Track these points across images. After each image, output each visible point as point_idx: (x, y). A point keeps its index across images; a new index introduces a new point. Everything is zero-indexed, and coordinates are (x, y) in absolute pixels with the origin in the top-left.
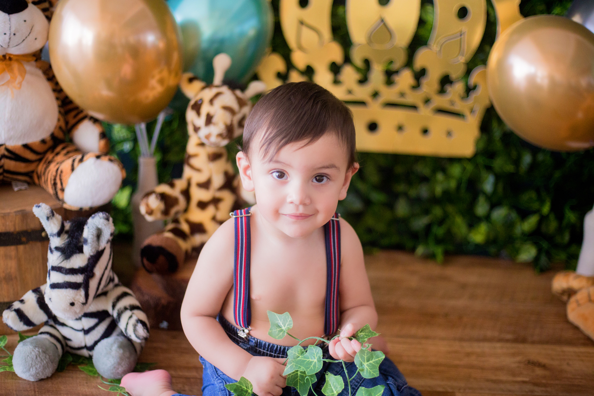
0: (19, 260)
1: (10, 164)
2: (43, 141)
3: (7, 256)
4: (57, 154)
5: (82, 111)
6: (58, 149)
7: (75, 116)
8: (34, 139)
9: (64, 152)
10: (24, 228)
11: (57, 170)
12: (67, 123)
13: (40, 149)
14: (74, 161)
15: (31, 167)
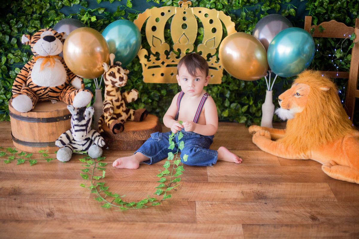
0: (56, 127)
1: (51, 94)
2: (62, 85)
3: (52, 126)
4: (67, 90)
5: (74, 74)
6: (67, 88)
7: (72, 76)
8: (59, 84)
9: (70, 89)
10: (58, 116)
11: (69, 95)
12: (69, 78)
13: (61, 88)
14: (75, 92)
15: (58, 95)
